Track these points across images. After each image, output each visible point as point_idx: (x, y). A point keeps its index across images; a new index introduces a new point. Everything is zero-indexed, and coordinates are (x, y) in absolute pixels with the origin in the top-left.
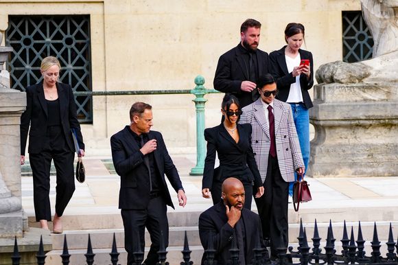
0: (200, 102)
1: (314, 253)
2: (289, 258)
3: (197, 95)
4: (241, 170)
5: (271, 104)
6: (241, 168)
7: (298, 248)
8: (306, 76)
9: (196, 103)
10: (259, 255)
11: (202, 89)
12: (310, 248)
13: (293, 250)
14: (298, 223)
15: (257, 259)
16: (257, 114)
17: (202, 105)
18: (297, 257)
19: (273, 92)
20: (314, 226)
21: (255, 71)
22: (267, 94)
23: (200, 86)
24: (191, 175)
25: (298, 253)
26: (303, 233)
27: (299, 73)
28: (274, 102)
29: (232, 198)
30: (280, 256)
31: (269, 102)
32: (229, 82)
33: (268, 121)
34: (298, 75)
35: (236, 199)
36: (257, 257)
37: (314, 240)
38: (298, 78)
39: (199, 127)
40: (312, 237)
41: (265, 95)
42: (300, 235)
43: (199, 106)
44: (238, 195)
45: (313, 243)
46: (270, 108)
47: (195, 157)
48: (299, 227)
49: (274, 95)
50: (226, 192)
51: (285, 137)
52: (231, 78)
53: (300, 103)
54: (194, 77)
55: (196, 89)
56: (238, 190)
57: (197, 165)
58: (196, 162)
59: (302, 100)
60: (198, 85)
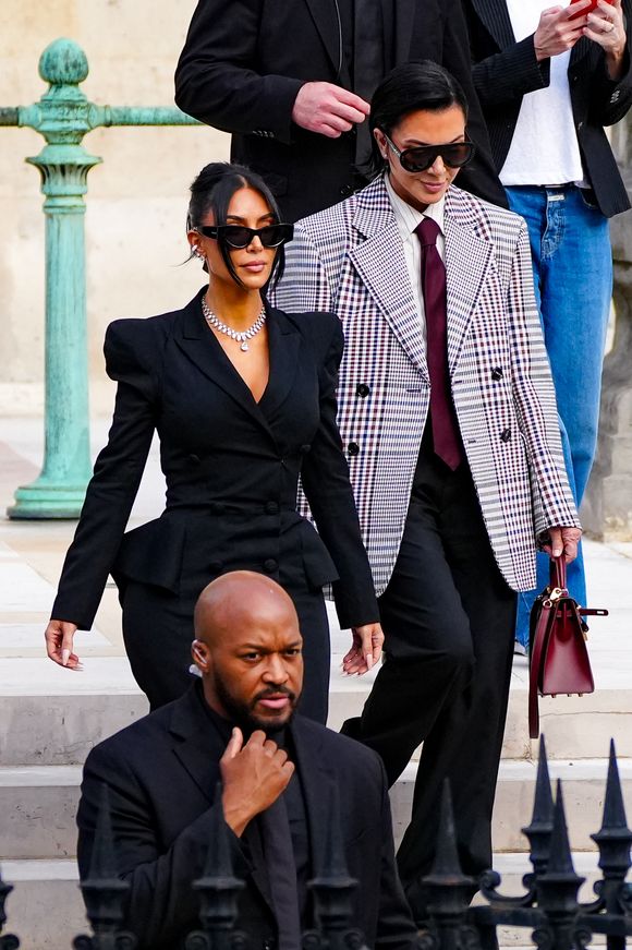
0: (63, 169)
1: (601, 904)
2: (484, 926)
3: (50, 137)
4: (274, 533)
5: (436, 213)
6: (270, 522)
7: (527, 880)
8: (603, 53)
9: (46, 170)
10: (336, 910)
11: (72, 106)
12: (581, 881)
13: (502, 890)
14: (526, 758)
15: (327, 930)
16: (365, 258)
17: (71, 184)
18: (517, 919)
19: (448, 152)
20: (604, 776)
21: (382, 34)
22: (419, 158)
23: (66, 93)
24: (17, 517)
25: (525, 902)
26: (549, 805)
27: (569, 38)
28: (450, 206)
29: (238, 665)
30: (440, 916)
31: (423, 197)
32: (241, 79)
33: (416, 291)
34: (561, 47)
35: (257, 671)
36: (326, 919)
37: (600, 840)
38: (559, 64)
39: (57, 290)
40: (596, 827)
41: (405, 163)
42: (536, 818)
43: (58, 184)
44: (265, 652)
45: (595, 856)
46: (427, 233)
47: (37, 431)
48: (533, 776)
49: (448, 164)
50: (211, 641)
51: (497, 374)
52: (255, 62)
53: (567, 188)
54: (40, 46)
55: (46, 104)
56: (265, 627)
57: (44, 473)
58: (38, 460)
59: (577, 175)
60: (56, 84)
